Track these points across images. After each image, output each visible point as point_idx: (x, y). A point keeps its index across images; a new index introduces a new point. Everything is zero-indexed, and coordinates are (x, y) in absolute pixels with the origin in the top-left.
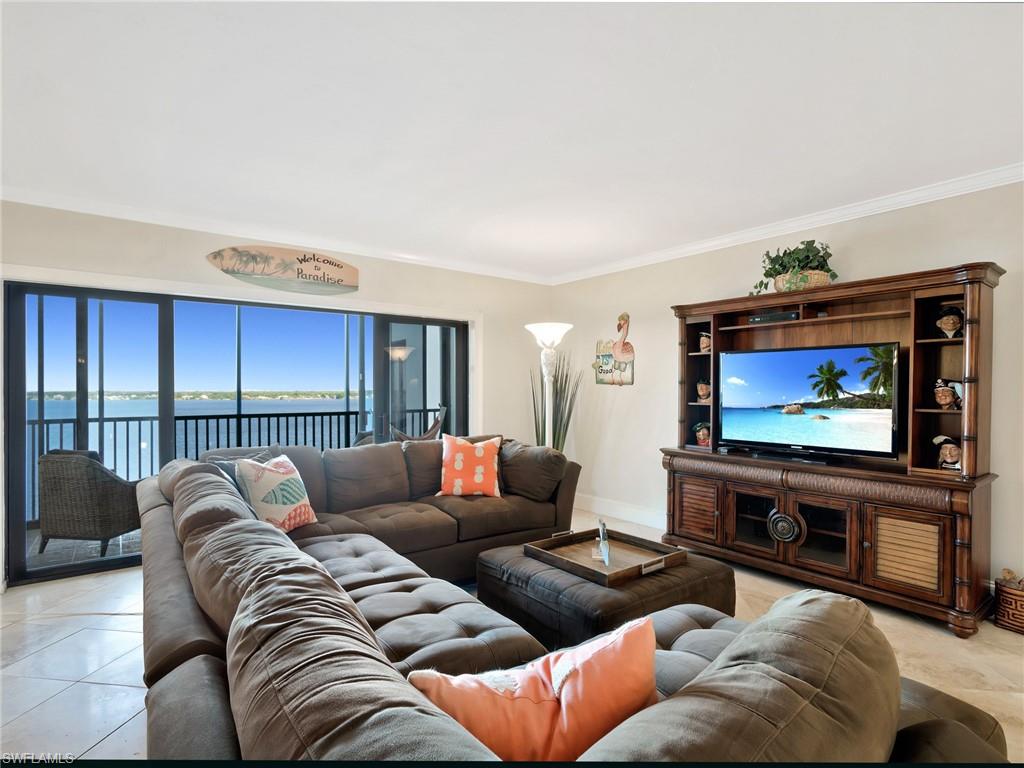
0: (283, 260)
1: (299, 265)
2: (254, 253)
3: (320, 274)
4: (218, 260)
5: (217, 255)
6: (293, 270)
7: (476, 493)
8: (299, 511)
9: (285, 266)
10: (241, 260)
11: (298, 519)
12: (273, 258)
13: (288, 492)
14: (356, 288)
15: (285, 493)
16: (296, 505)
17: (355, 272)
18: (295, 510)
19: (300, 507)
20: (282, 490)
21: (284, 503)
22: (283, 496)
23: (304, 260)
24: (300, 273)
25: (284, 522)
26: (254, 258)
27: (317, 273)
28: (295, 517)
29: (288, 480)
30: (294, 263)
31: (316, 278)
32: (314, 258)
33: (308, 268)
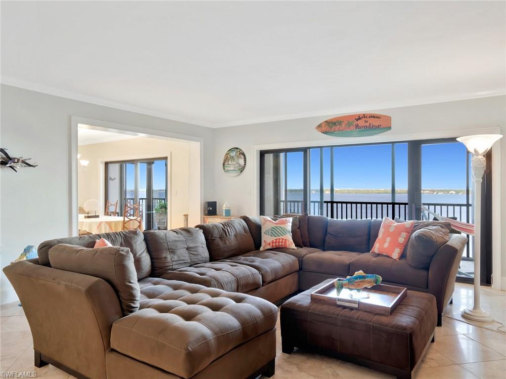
0: (348, 122)
1: (357, 122)
2: (334, 121)
3: (368, 124)
4: (320, 129)
5: (319, 126)
6: (353, 125)
7: (384, 254)
8: (278, 240)
9: (349, 124)
10: (329, 126)
11: (277, 244)
12: (343, 122)
13: (274, 232)
14: (390, 128)
15: (273, 232)
16: (276, 238)
17: (389, 119)
18: (276, 240)
19: (279, 239)
20: (271, 230)
21: (271, 236)
22: (272, 233)
23: (359, 119)
24: (357, 126)
25: (270, 243)
26: (335, 123)
27: (366, 124)
28: (276, 242)
29: (276, 227)
30: (353, 122)
31: (366, 127)
32: (364, 116)
33: (361, 123)
